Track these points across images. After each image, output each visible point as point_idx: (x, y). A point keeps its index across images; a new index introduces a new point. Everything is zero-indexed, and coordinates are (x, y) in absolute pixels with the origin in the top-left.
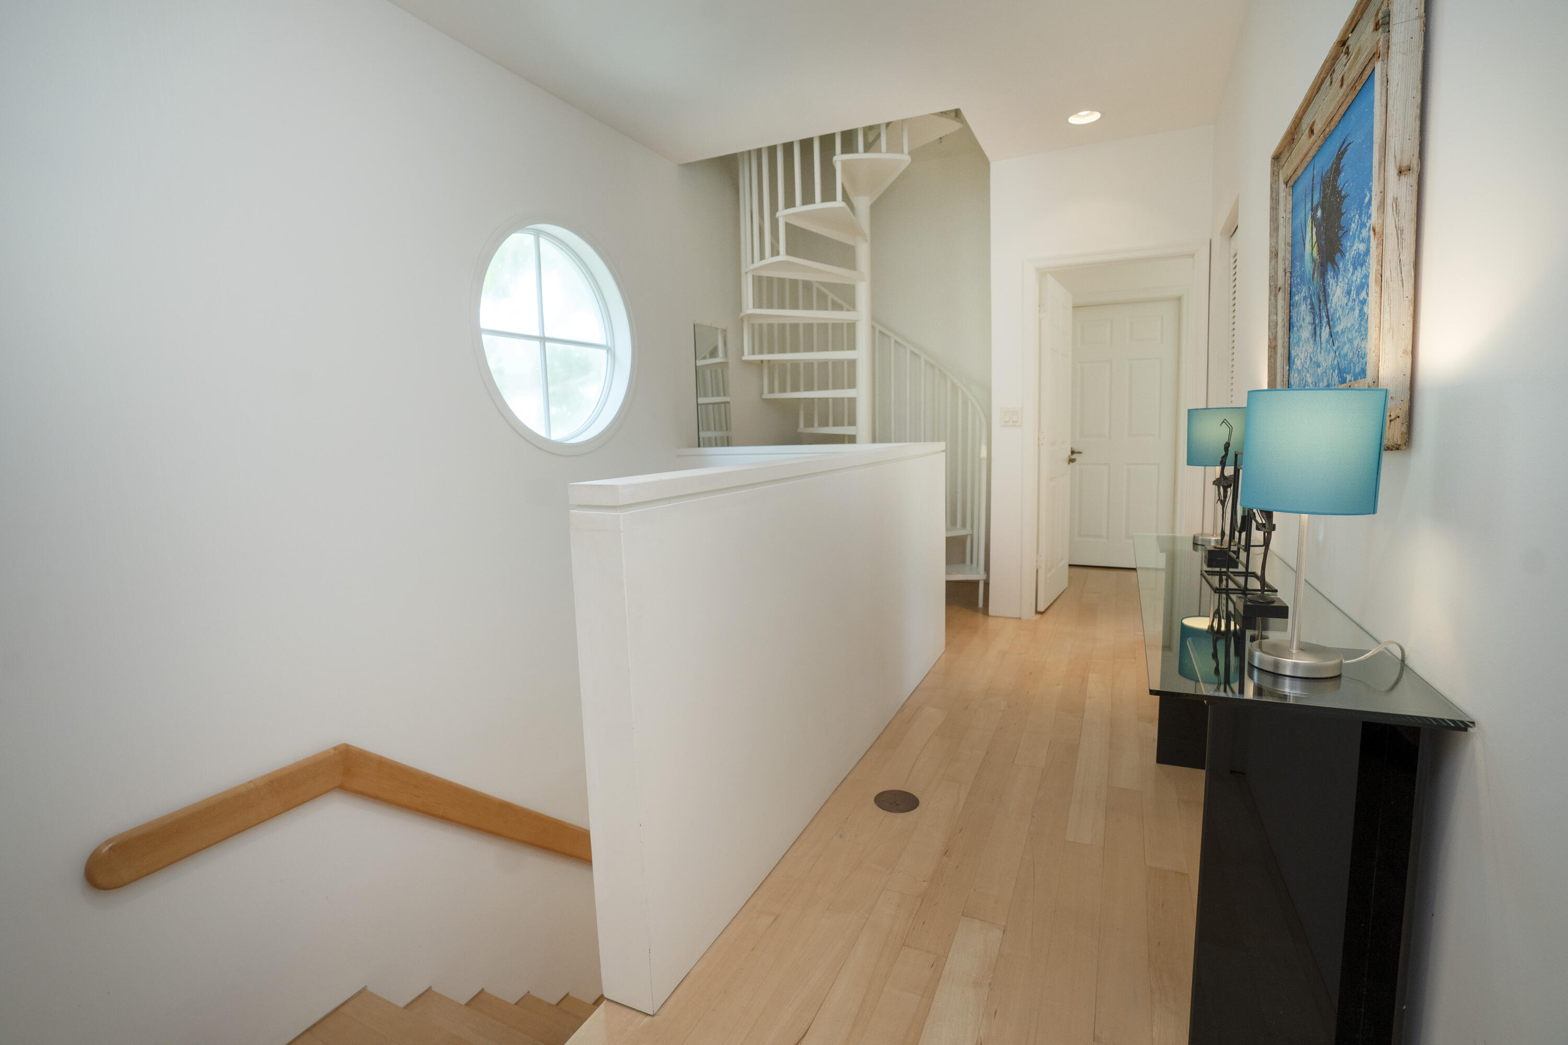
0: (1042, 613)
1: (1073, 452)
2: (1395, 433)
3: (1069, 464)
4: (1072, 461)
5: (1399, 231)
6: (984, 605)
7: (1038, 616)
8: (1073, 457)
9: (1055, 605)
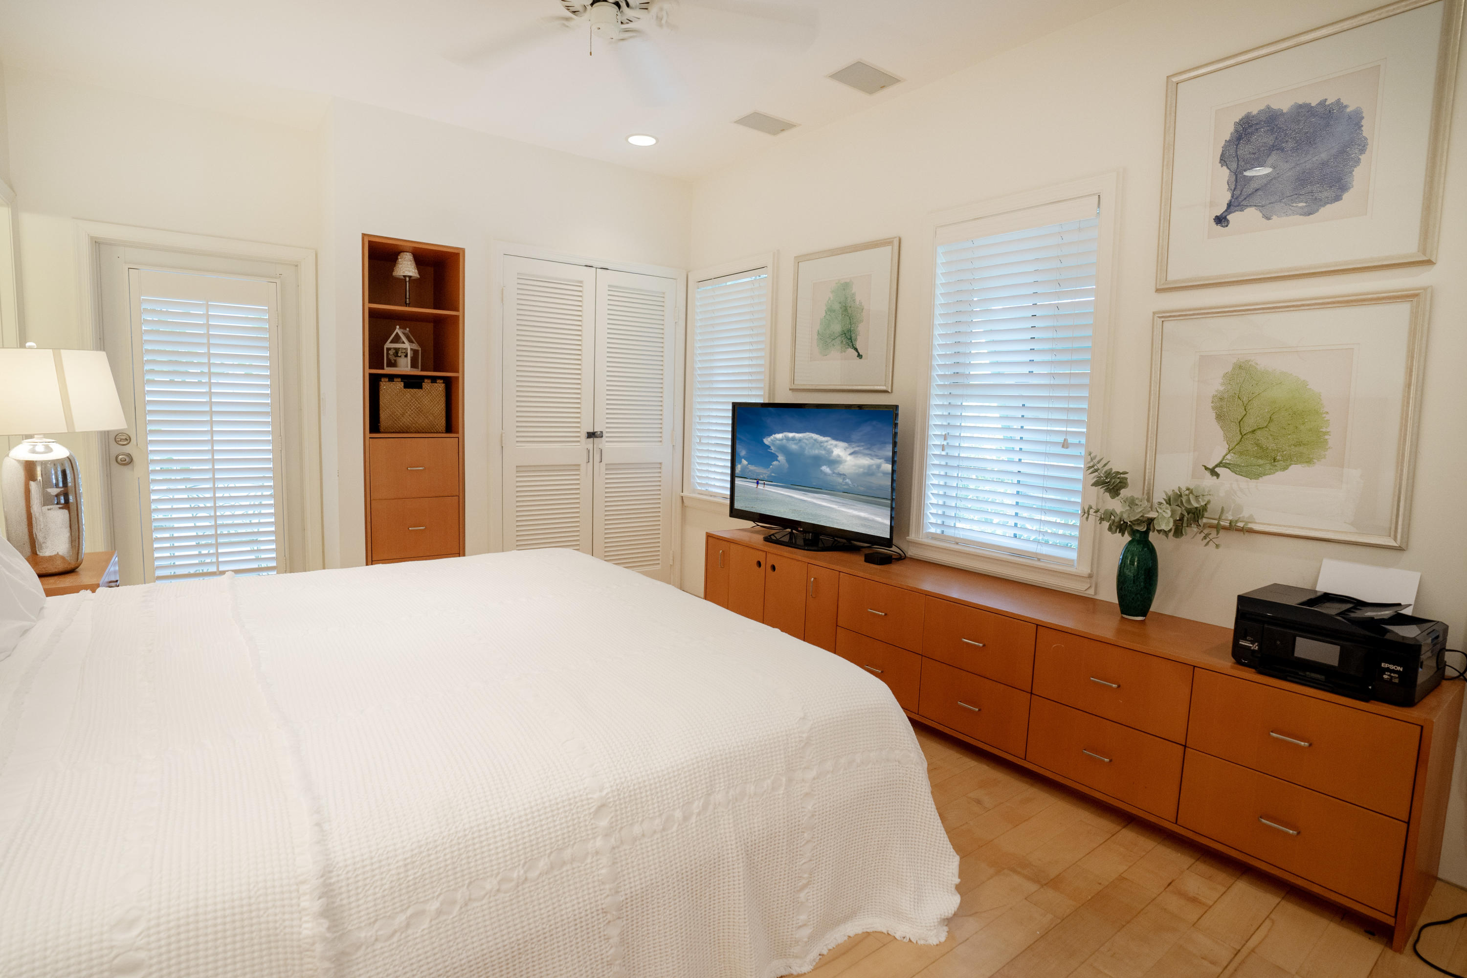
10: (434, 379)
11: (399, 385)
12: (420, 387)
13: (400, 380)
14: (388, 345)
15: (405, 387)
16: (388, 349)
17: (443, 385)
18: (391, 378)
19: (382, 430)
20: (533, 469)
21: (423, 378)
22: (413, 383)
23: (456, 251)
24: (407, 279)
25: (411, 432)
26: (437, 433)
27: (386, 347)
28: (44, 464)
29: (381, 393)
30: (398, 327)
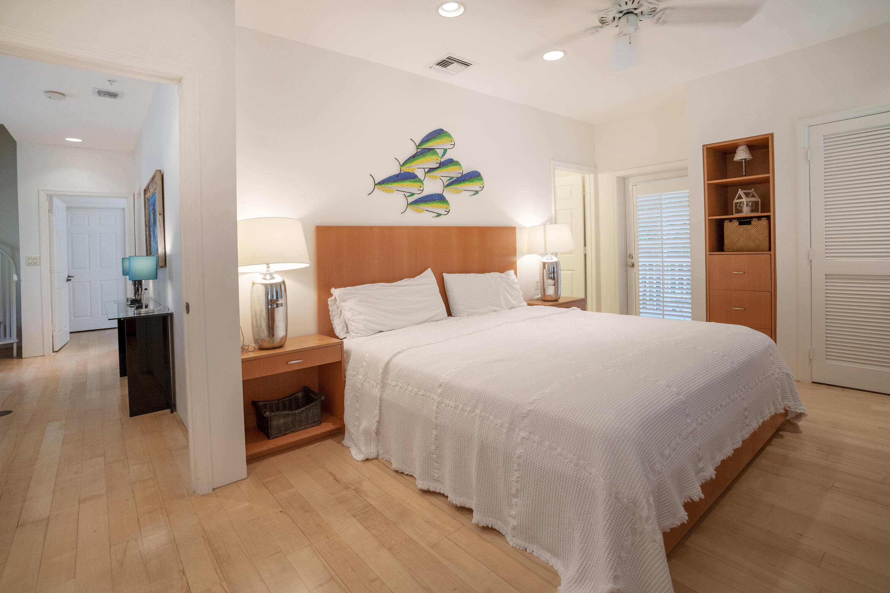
0: (57, 352)
1: (68, 277)
2: (162, 264)
3: (67, 282)
4: (68, 280)
5: (160, 225)
6: (17, 353)
7: (55, 353)
8: (69, 278)
9: (64, 348)
10: (759, 218)
11: (736, 223)
12: (749, 223)
13: (736, 220)
14: (736, 201)
15: (740, 224)
16: (736, 204)
17: (766, 221)
18: (731, 220)
19: (725, 250)
20: (850, 277)
21: (752, 218)
22: (745, 221)
23: (767, 136)
24: (743, 161)
25: (744, 251)
26: (762, 251)
27: (734, 202)
28: (548, 263)
29: (725, 229)
30: (740, 190)
